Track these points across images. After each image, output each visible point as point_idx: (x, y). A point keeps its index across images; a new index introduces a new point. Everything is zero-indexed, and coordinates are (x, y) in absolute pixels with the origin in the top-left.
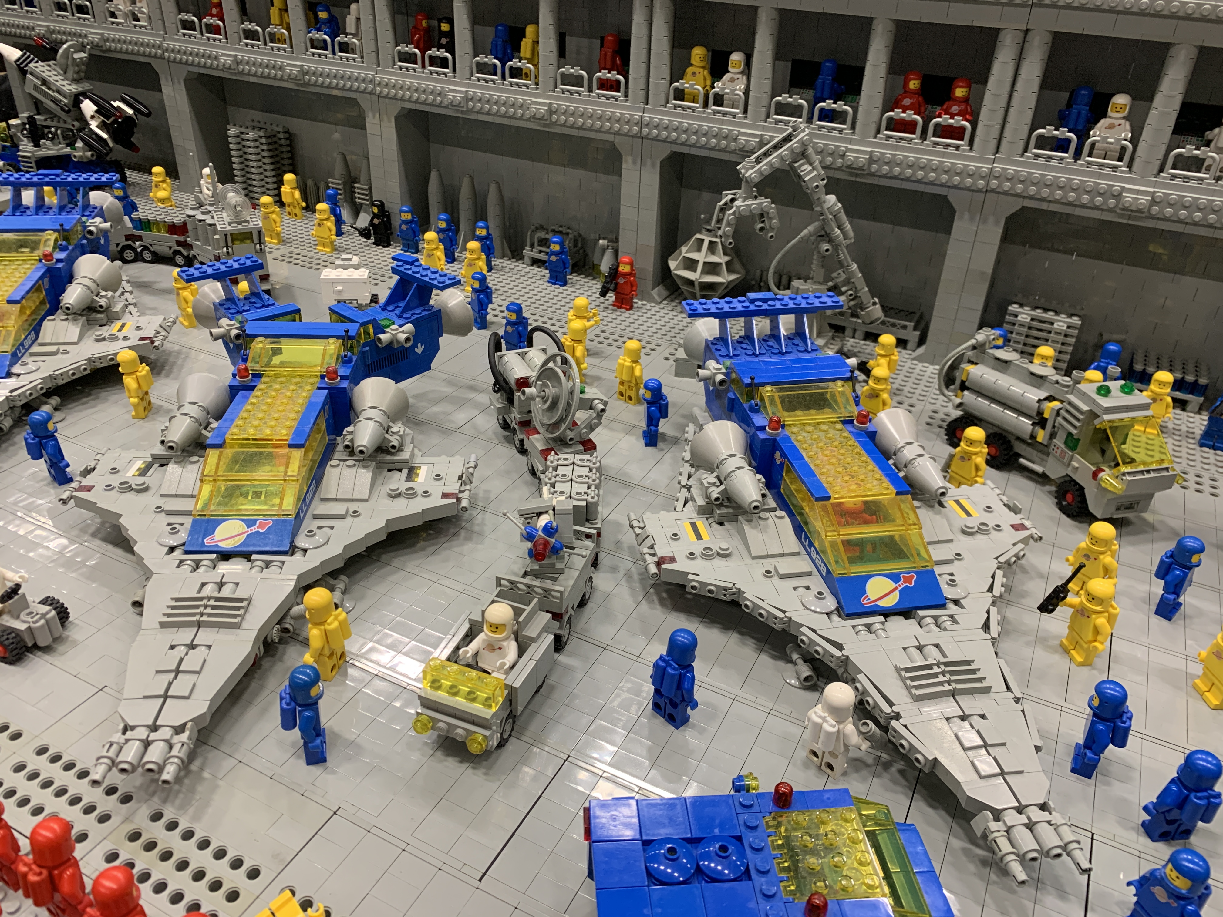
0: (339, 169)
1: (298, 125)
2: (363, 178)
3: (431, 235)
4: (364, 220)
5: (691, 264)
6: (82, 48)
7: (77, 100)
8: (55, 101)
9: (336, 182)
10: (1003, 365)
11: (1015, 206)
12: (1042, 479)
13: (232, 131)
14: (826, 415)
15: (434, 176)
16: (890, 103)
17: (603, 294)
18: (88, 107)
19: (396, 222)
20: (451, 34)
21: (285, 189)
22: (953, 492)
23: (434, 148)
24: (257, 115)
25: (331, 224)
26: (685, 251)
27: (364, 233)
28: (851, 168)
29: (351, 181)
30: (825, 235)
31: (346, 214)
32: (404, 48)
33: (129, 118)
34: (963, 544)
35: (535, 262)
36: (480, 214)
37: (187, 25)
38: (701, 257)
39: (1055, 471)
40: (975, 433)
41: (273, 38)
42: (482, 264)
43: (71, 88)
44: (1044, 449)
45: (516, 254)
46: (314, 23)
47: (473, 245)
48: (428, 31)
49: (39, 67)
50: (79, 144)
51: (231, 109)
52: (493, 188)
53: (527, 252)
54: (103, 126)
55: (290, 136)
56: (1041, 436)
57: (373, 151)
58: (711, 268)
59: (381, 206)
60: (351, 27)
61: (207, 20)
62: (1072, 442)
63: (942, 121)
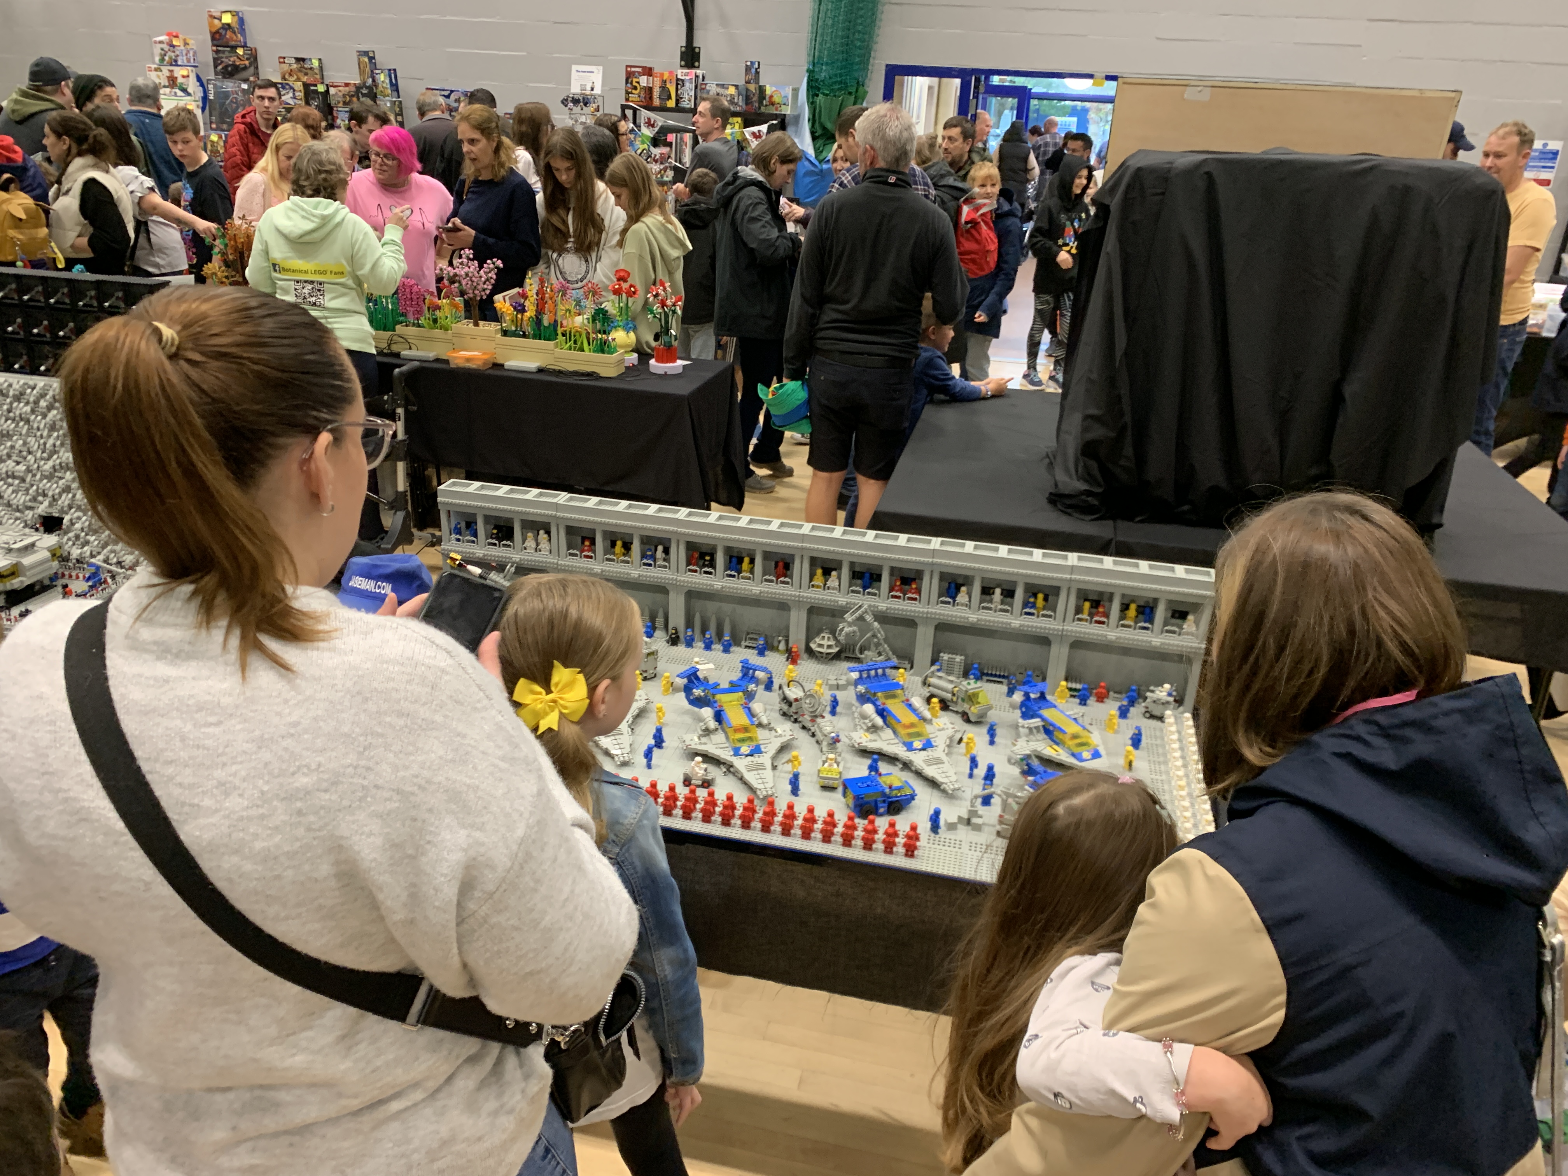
5: (821, 646)
10: (940, 678)
11: (936, 623)
12: (957, 712)
14: (896, 700)
16: (891, 590)
17: (782, 658)
19: (682, 634)
22: (934, 720)
23: (700, 603)
26: (818, 640)
28: (881, 612)
29: (654, 618)
30: (874, 636)
32: (691, 567)
34: (938, 733)
35: (750, 647)
38: (824, 643)
39: (960, 710)
40: (935, 700)
44: (956, 703)
52: (727, 617)
56: (955, 699)
57: (675, 608)
58: (829, 647)
59: (676, 630)
62: (963, 700)
63: (909, 595)
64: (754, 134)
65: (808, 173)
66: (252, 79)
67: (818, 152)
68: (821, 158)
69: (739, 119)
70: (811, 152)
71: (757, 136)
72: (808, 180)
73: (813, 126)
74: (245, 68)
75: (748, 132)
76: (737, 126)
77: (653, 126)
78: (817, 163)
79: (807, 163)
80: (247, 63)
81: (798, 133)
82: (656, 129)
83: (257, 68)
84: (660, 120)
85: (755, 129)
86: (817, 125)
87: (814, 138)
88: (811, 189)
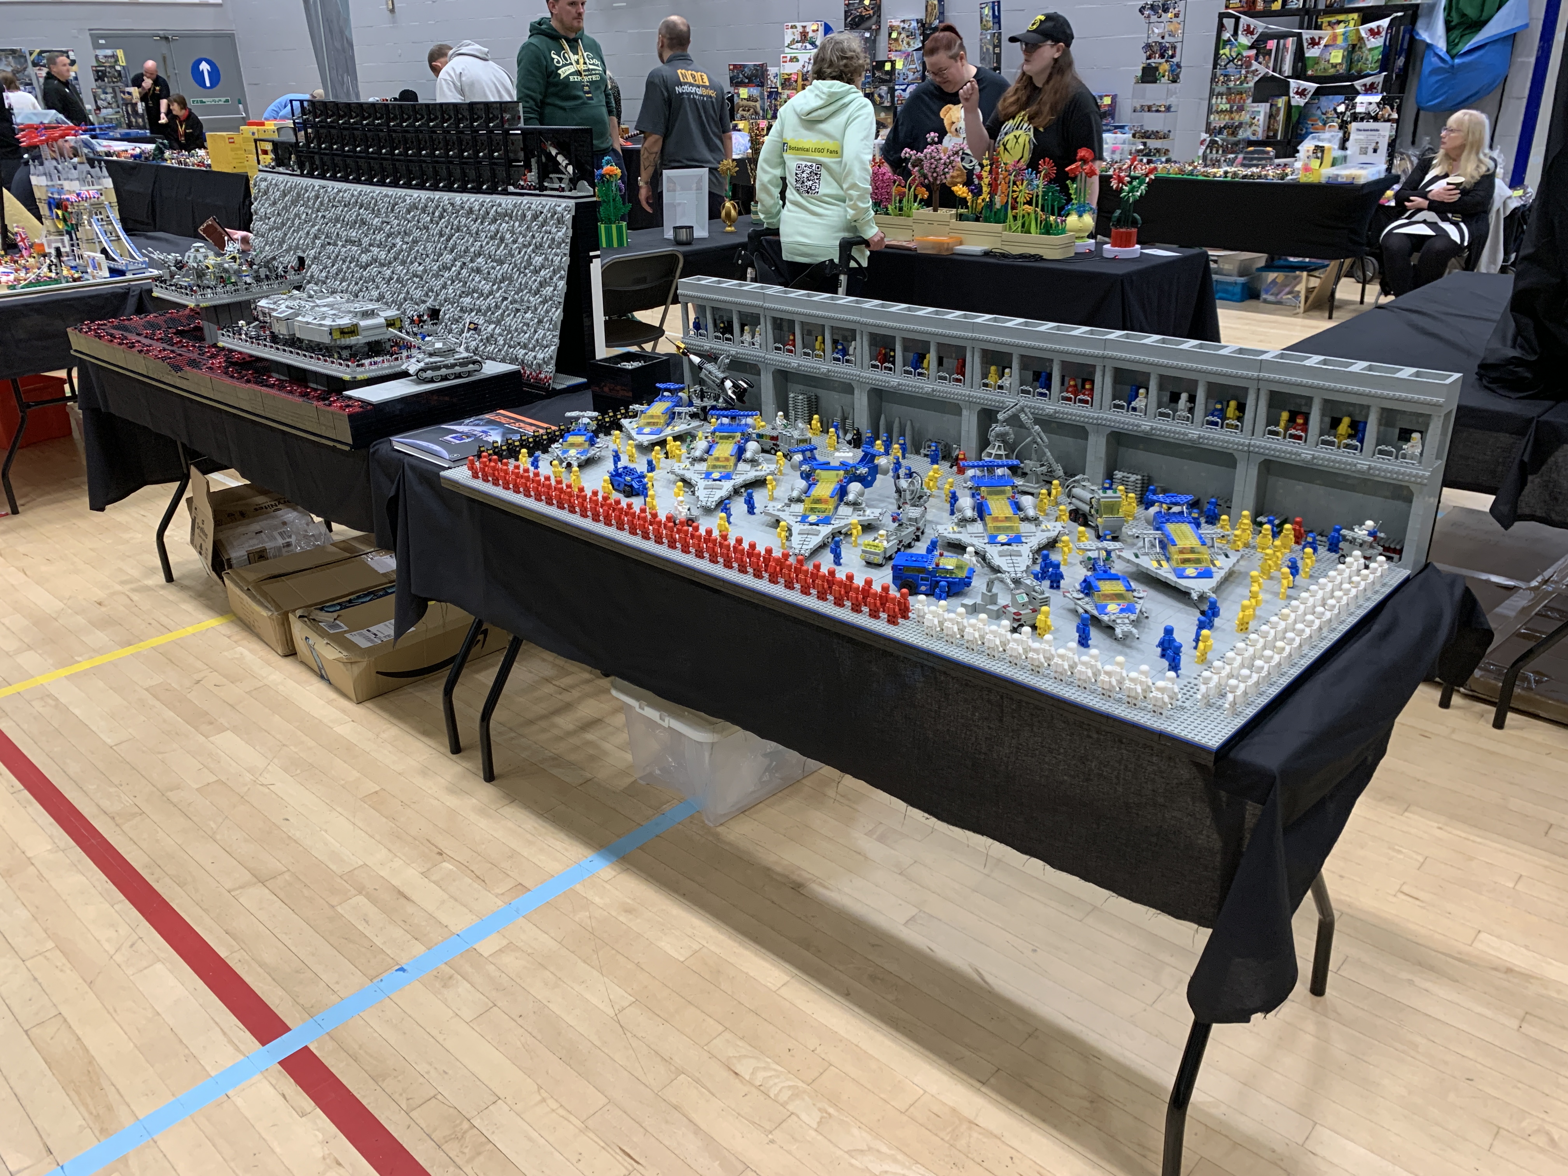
0: (839, 414)
1: (821, 393)
2: (850, 417)
3: (878, 442)
4: (849, 437)
6: (727, 358)
7: (723, 382)
8: (714, 381)
9: (837, 420)
11: (1110, 432)
13: (792, 395)
15: (883, 417)
16: (1063, 389)
17: (951, 467)
18: (728, 384)
19: (864, 438)
20: (894, 357)
21: (813, 422)
23: (884, 404)
24: (801, 387)
25: (835, 438)
27: (849, 442)
29: (844, 419)
31: (841, 434)
32: (874, 362)
33: (745, 389)
34: (1039, 533)
35: (926, 456)
36: (902, 434)
37: (777, 349)
38: (994, 452)
41: (817, 356)
42: (900, 454)
43: (721, 375)
45: (918, 453)
46: (835, 349)
47: (896, 446)
48: (885, 354)
49: (709, 366)
50: (721, 400)
51: (789, 384)
52: (909, 423)
53: (922, 451)
54: (734, 392)
55: (817, 397)
57: (857, 406)
59: (858, 430)
60: (851, 351)
61: (788, 347)
63: (1081, 397)
64: (1371, 31)
65: (1435, 71)
66: (874, 27)
67: (1451, 44)
68: (1454, 52)
69: (1355, 16)
70: (1441, 45)
71: (1373, 33)
72: (1434, 79)
73: (1449, 14)
74: (870, 17)
75: (1363, 30)
76: (1352, 23)
77: (1252, 33)
78: (1447, 58)
79: (1435, 60)
80: (871, 12)
81: (1429, 27)
82: (1255, 37)
83: (879, 16)
84: (1259, 26)
85: (1373, 25)
86: (1454, 14)
87: (1449, 28)
88: (1437, 89)
